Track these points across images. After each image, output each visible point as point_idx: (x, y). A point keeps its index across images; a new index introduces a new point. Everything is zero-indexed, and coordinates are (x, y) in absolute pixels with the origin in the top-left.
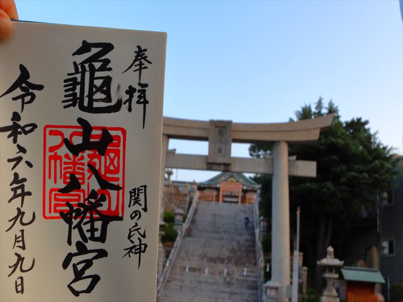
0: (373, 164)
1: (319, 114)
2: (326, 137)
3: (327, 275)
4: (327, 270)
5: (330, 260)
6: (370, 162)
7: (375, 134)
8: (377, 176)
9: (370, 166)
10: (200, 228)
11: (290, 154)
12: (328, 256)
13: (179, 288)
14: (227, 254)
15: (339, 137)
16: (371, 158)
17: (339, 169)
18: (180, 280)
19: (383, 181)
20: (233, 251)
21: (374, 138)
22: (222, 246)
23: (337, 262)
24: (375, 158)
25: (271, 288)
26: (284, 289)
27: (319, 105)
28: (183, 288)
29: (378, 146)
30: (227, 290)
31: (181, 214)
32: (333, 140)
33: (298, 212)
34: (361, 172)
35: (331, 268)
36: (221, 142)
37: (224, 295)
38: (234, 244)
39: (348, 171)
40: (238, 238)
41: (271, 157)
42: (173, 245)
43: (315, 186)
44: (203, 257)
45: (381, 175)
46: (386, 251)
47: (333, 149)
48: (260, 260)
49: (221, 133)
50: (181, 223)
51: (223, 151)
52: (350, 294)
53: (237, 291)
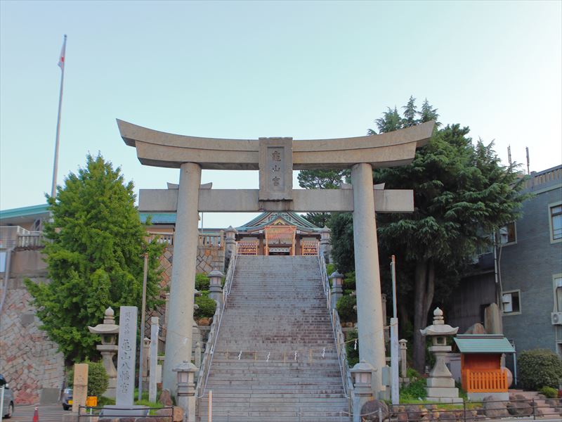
0: (490, 188)
1: (410, 122)
2: (423, 154)
3: (435, 348)
4: (435, 341)
5: (439, 327)
6: (486, 186)
7: (490, 146)
8: (497, 204)
9: (486, 192)
10: (245, 294)
11: (376, 182)
12: (435, 322)
13: (228, 383)
14: (289, 328)
15: (441, 153)
16: (487, 181)
17: (443, 198)
18: (227, 372)
19: (504, 211)
20: (297, 324)
21: (489, 153)
22: (281, 318)
23: (448, 329)
24: (492, 180)
25: (362, 373)
26: (380, 373)
27: (410, 109)
28: (233, 383)
29: (494, 163)
30: (296, 379)
31: (218, 277)
32: (433, 157)
33: (393, 263)
34: (474, 201)
35: (440, 338)
36: (276, 169)
37: (293, 387)
38: (298, 314)
39: (456, 200)
40: (301, 305)
41: (350, 186)
42: (212, 321)
43: (410, 224)
44: (255, 336)
45: (502, 203)
46: (509, 308)
47: (434, 170)
48: (338, 333)
49: (276, 156)
50: (220, 290)
51: (281, 182)
52: (468, 371)
53: (310, 380)
